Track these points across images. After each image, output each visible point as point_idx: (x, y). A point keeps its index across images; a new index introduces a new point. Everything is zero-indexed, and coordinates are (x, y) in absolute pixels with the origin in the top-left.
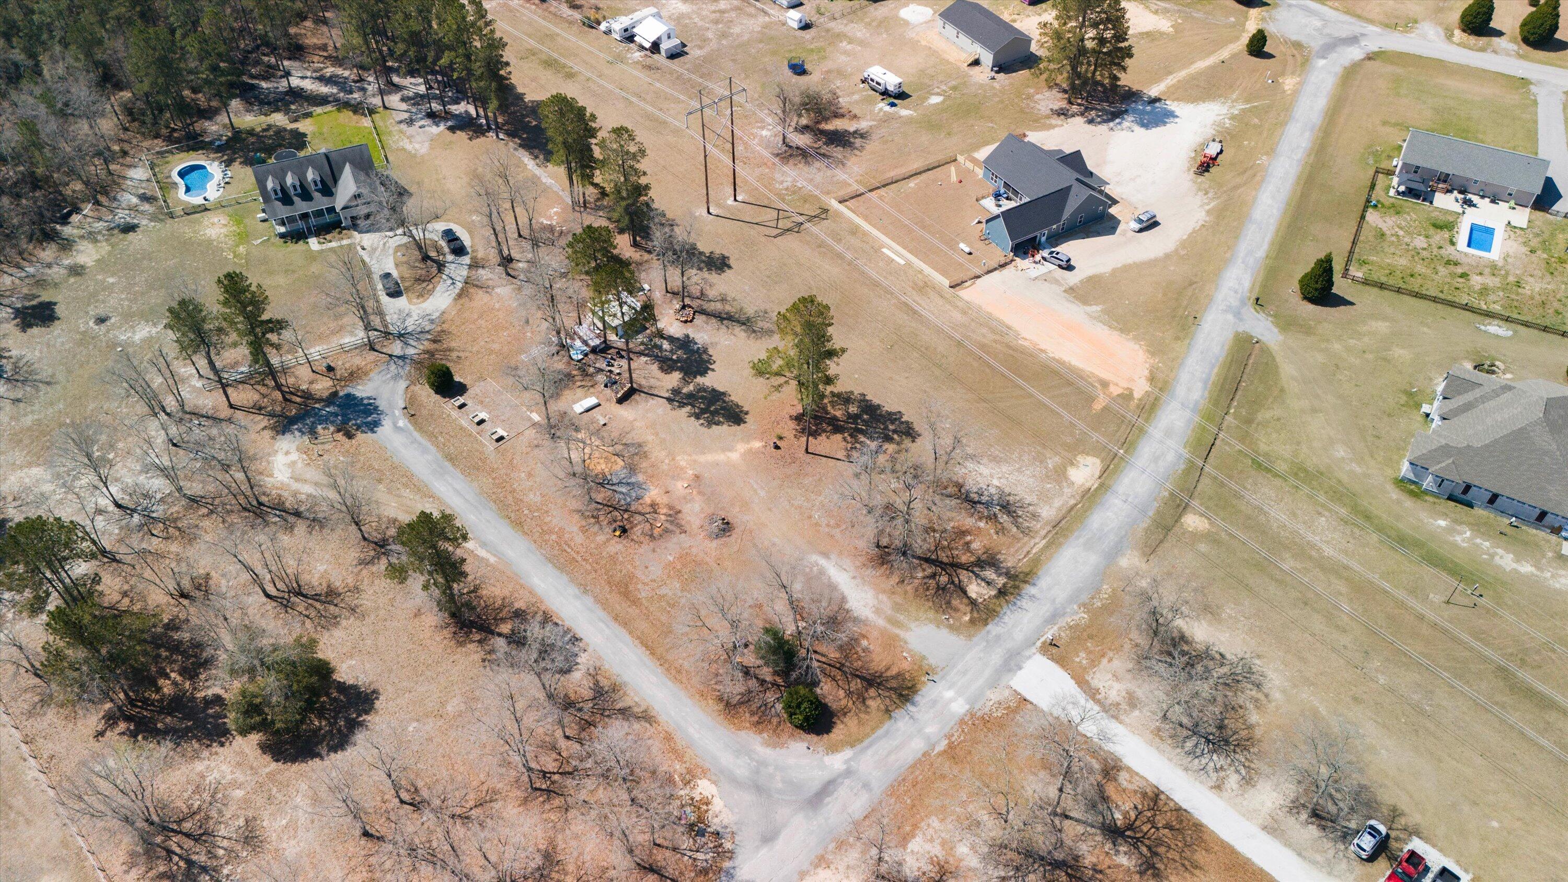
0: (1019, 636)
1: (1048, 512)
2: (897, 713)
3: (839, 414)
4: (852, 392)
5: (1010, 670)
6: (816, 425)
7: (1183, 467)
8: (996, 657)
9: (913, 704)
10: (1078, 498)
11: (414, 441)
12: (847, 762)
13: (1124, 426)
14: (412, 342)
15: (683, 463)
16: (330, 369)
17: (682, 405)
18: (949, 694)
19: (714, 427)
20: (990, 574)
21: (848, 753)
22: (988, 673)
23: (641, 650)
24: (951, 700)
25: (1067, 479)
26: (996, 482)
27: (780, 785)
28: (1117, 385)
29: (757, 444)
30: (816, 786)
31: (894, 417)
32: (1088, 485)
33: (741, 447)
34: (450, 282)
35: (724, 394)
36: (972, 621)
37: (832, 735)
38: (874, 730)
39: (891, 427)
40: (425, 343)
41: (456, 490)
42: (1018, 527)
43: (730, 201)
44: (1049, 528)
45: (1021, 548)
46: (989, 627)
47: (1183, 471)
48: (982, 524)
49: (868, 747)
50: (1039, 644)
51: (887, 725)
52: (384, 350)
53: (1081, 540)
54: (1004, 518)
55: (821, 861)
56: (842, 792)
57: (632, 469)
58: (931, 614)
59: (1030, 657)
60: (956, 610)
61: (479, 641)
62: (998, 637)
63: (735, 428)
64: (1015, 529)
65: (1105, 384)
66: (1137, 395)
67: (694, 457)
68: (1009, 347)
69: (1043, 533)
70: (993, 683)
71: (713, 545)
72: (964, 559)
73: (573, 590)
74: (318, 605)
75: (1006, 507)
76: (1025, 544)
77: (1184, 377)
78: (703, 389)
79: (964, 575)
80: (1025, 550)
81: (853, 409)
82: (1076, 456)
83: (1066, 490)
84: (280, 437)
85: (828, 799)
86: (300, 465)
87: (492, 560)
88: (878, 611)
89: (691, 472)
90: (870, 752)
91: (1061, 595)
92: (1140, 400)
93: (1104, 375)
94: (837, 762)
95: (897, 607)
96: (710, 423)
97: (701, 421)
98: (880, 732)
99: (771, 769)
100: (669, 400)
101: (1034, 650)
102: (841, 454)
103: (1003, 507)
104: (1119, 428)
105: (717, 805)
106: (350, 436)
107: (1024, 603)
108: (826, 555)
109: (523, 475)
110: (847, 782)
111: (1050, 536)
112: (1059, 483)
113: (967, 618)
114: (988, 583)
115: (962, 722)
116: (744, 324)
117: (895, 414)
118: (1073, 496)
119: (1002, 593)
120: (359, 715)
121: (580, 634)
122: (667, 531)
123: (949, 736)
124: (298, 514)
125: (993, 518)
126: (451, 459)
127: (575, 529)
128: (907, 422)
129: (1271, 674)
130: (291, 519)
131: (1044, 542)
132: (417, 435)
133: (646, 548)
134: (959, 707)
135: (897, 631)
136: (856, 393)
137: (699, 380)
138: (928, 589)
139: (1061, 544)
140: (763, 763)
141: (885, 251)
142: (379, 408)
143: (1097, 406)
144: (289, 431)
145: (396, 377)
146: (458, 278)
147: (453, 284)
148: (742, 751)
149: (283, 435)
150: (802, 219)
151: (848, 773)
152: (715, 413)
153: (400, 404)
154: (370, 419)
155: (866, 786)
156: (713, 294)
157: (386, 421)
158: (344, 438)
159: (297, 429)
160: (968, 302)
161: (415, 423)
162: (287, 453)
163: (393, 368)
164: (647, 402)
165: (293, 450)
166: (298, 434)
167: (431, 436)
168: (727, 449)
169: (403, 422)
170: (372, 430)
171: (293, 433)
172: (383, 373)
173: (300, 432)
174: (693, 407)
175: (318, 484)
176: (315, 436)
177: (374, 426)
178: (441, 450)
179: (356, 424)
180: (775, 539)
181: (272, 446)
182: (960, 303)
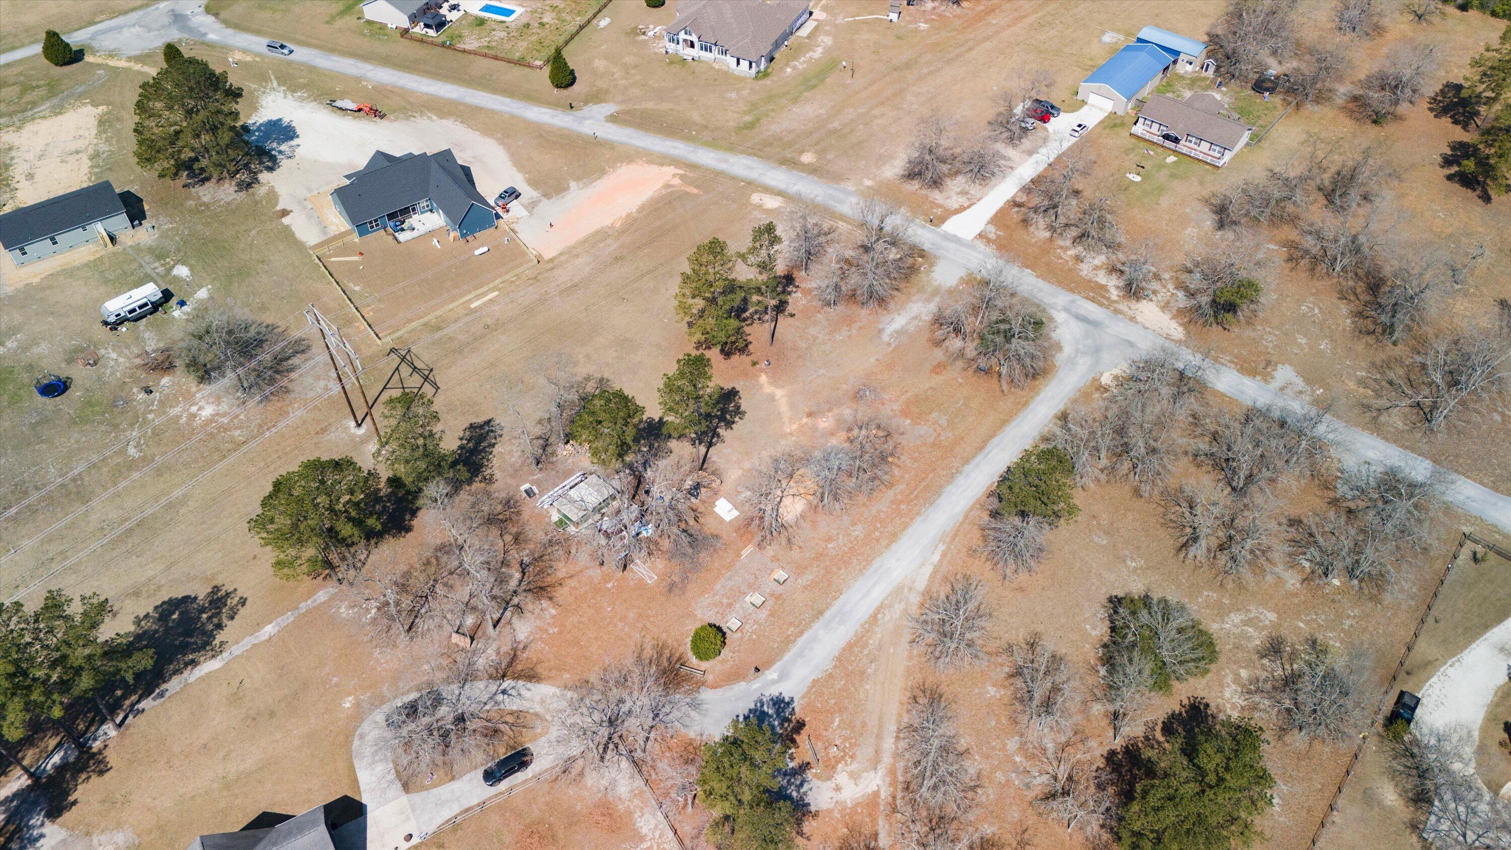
0: (929, 236)
5: (959, 240)
7: (756, 158)
8: (951, 245)
9: (1001, 282)
10: (794, 205)
11: (800, 655)
12: (1058, 311)
15: (795, 427)
17: (716, 435)
18: (988, 266)
19: (742, 409)
21: (1052, 311)
22: (964, 249)
23: (1007, 429)
24: (993, 265)
25: (776, 209)
27: (1090, 341)
28: (670, 180)
29: (763, 378)
30: (1082, 325)
32: (780, 200)
33: (768, 389)
34: (500, 697)
36: (922, 257)
42: (830, 233)
45: (849, 233)
46: (926, 248)
48: (831, 250)
49: (1044, 302)
54: (821, 240)
55: (1133, 319)
56: (1082, 312)
58: (923, 275)
59: (945, 231)
60: (915, 264)
63: (743, 395)
64: (832, 235)
65: (669, 186)
66: (681, 172)
67: (785, 419)
68: (623, 232)
69: (832, 222)
71: (885, 396)
76: (845, 231)
77: (659, 149)
80: (851, 231)
82: (751, 204)
83: (789, 210)
84: (813, 808)
85: (1090, 319)
86: (854, 766)
87: (942, 547)
88: (928, 300)
90: (1046, 301)
92: (686, 171)
93: (659, 186)
94: (1059, 316)
95: (921, 290)
96: (739, 412)
98: (1030, 296)
99: (1080, 347)
100: (710, 445)
102: (768, 327)
104: (717, 182)
105: (1117, 371)
106: (801, 725)
107: (900, 232)
108: (881, 331)
109: (830, 546)
110: (1073, 310)
111: (834, 219)
112: (781, 212)
114: (886, 249)
119: (893, 243)
122: (879, 428)
126: (821, 613)
127: (891, 493)
131: (839, 221)
132: (787, 657)
133: (902, 439)
135: (943, 291)
138: (902, 277)
139: (842, 215)
140: (1077, 351)
141: (473, 306)
142: (752, 706)
143: (696, 191)
144: (802, 799)
145: (695, 705)
146: (493, 688)
147: (504, 692)
148: (1072, 361)
149: (809, 804)
150: (405, 370)
151: (1066, 310)
152: (724, 411)
153: (741, 686)
154: (771, 712)
155: (1073, 302)
156: (538, 431)
157: (774, 691)
158: (804, 732)
159: (798, 792)
160: (561, 254)
161: (769, 664)
162: (838, 789)
163: (676, 714)
164: (714, 462)
165: (831, 784)
166: (806, 787)
167: (788, 642)
168: (772, 398)
169: (771, 674)
170: (788, 704)
171: (805, 794)
172: (687, 720)
173: (801, 785)
174: (717, 427)
175: (879, 737)
176: (804, 767)
177: (780, 704)
178: (808, 626)
179: (781, 725)
180: (872, 360)
181: (830, 811)
182: (563, 258)
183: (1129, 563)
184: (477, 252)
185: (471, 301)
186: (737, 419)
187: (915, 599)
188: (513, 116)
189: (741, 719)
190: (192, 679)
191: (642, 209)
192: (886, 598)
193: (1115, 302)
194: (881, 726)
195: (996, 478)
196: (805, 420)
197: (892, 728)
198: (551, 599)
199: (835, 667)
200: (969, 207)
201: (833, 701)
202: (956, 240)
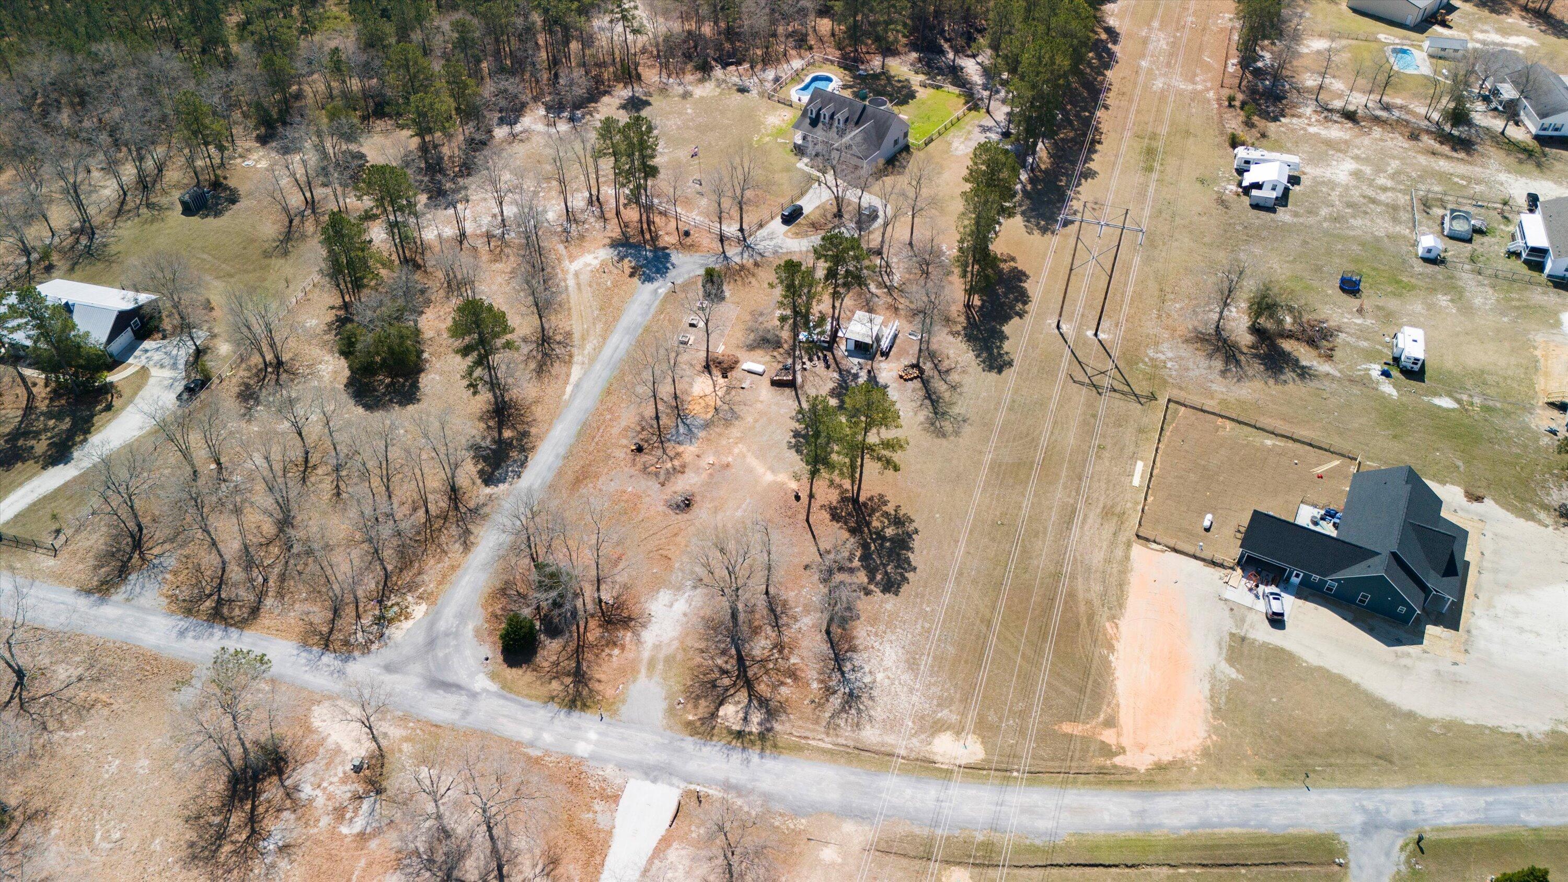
0: (692, 767)
1: (870, 735)
2: (554, 707)
3: (876, 524)
4: (912, 521)
5: (646, 774)
6: (849, 514)
7: (1038, 842)
8: (653, 758)
9: (568, 713)
10: (913, 756)
11: (649, 305)
12: (484, 690)
13: (1057, 764)
14: (746, 255)
15: (736, 451)
16: (687, 234)
18: (592, 736)
19: (793, 451)
20: (756, 717)
21: (493, 687)
22: (635, 757)
24: (587, 740)
25: (933, 735)
26: (880, 676)
27: (441, 654)
28: (1119, 735)
30: (450, 678)
31: (904, 565)
32: (938, 758)
33: (781, 477)
36: (689, 723)
37: (508, 670)
38: (529, 696)
39: (889, 569)
40: (751, 261)
41: (617, 347)
42: (832, 717)
43: (1090, 333)
44: (851, 744)
45: (809, 729)
46: (690, 739)
47: (1032, 845)
48: (815, 685)
49: (505, 698)
50: (692, 787)
51: (538, 703)
52: (726, 247)
53: (852, 778)
54: (836, 701)
56: (453, 699)
57: (707, 425)
58: (678, 687)
59: (672, 785)
60: (696, 707)
61: (489, 427)
62: (681, 750)
64: (827, 715)
65: (1110, 723)
66: (1118, 760)
67: (749, 454)
68: (1091, 617)
69: (841, 741)
70: (622, 766)
71: (661, 508)
72: (762, 688)
73: (562, 451)
75: (852, 698)
76: (814, 730)
77: (1194, 799)
79: (743, 696)
80: (807, 734)
81: (889, 532)
83: (914, 740)
84: (607, 247)
85: (441, 692)
86: (589, 268)
87: (566, 397)
88: (657, 647)
90: (502, 702)
91: (766, 783)
92: (1115, 766)
93: (1125, 717)
94: (482, 682)
95: (669, 660)
96: (795, 447)
97: (793, 440)
98: (527, 701)
99: (453, 643)
100: (800, 410)
101: (683, 785)
102: (825, 545)
103: (851, 694)
104: (1052, 760)
105: (406, 625)
106: (631, 275)
107: (736, 757)
110: (464, 698)
111: (842, 749)
112: (922, 729)
113: (691, 718)
114: (745, 719)
115: (568, 757)
116: (936, 413)
117: (909, 563)
118: (911, 750)
119: (739, 735)
121: (523, 475)
122: (656, 474)
123: (547, 753)
125: (829, 691)
126: (646, 330)
127: (624, 424)
128: (905, 578)
131: (830, 746)
132: (656, 303)
133: (631, 471)
134: (582, 749)
135: (643, 671)
136: (915, 525)
138: (706, 674)
139: (835, 761)
140: (456, 635)
141: (1140, 465)
142: (668, 274)
143: (1067, 728)
144: (615, 248)
148: (462, 617)
149: (611, 248)
150: (1120, 387)
151: (474, 695)
153: (680, 281)
155: (466, 713)
156: (954, 377)
158: (628, 273)
159: (620, 251)
160: (1127, 558)
163: (712, 259)
164: (788, 399)
168: (773, 470)
170: (645, 281)
171: (615, 251)
172: (703, 258)
174: (806, 428)
175: (579, 285)
177: (650, 280)
181: (597, 249)
182: (1119, 553)
191: (1106, 665)
196: (730, 459)
202: (653, 772)
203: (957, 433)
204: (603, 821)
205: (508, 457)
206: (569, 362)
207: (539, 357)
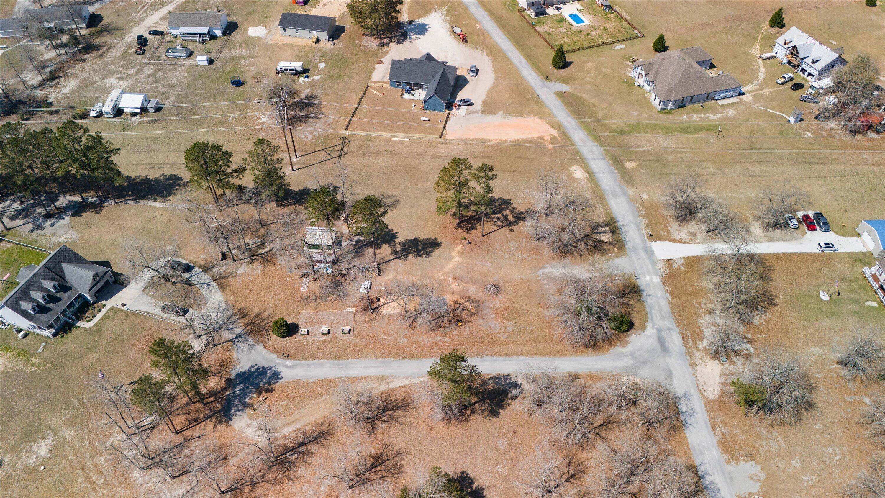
0: (638, 242)
1: (588, 195)
2: (643, 298)
3: (470, 213)
5: (652, 255)
6: (469, 224)
7: (602, 149)
8: (643, 254)
9: (643, 291)
10: (589, 183)
11: (309, 366)
12: (653, 327)
14: (231, 327)
15: (442, 278)
17: (406, 256)
18: (648, 278)
19: (432, 254)
20: (601, 229)
21: (649, 325)
22: (647, 261)
23: (535, 357)
24: (651, 279)
25: (577, 179)
27: (647, 355)
28: (545, 136)
29: (458, 248)
30: (656, 344)
31: (492, 200)
32: (585, 176)
33: (455, 254)
34: (205, 286)
35: (415, 239)
36: (618, 249)
37: (636, 324)
38: (645, 310)
39: (497, 204)
40: (239, 321)
41: (364, 367)
42: (587, 207)
43: (295, 159)
44: (595, 200)
45: (597, 213)
46: (627, 246)
47: (604, 150)
49: (652, 317)
50: (647, 239)
51: (646, 304)
52: (222, 341)
53: (610, 196)
55: (693, 365)
56: (667, 338)
58: (605, 258)
59: (651, 246)
60: (609, 250)
61: (472, 412)
62: (634, 247)
63: (441, 248)
65: (541, 138)
66: (556, 135)
67: (443, 272)
68: (493, 147)
69: (596, 202)
70: (654, 263)
71: (501, 297)
72: (587, 231)
74: (379, 468)
76: (597, 211)
77: (561, 119)
78: (404, 244)
79: (595, 236)
80: (599, 213)
82: (568, 169)
83: (582, 183)
84: (231, 423)
85: (666, 345)
87: (426, 379)
88: (588, 271)
89: (450, 278)
90: (654, 318)
91: (630, 218)
92: (559, 136)
93: (537, 135)
94: (650, 330)
95: (592, 264)
96: (429, 254)
98: (648, 309)
99: (637, 353)
100: (398, 258)
101: (648, 242)
102: (494, 228)
104: (567, 150)
105: (640, 381)
106: (271, 390)
107: (624, 230)
108: (544, 267)
109: (383, 336)
110: (663, 333)
111: (599, 202)
112: (576, 182)
113: (616, 249)
114: (605, 233)
115: (663, 283)
118: (587, 184)
119: (613, 232)
120: (471, 488)
121: (506, 373)
122: (476, 307)
123: (667, 291)
124: (302, 444)
126: (340, 358)
127: (440, 338)
128: (499, 199)
129: (710, 195)
130: (302, 449)
131: (600, 205)
132: (304, 362)
133: (478, 321)
134: (656, 280)
135: (604, 272)
137: (397, 241)
138: (592, 251)
139: (606, 202)
140: (632, 354)
141: (393, 139)
142: (266, 366)
143: (550, 147)
144: (232, 416)
145: (250, 347)
146: (207, 281)
147: (208, 285)
148: (621, 356)
149: (232, 420)
150: (339, 148)
151: (659, 331)
152: (424, 249)
153: (274, 356)
154: (269, 375)
155: (669, 329)
157: (279, 369)
158: (269, 394)
159: (235, 411)
160: (455, 140)
161: (295, 358)
162: (248, 426)
163: (241, 344)
164: (390, 266)
165: (249, 422)
166: (240, 413)
167: (313, 357)
168: (450, 259)
169: (289, 363)
170: (278, 378)
171: (236, 415)
172: (240, 351)
173: (239, 411)
174: (411, 253)
176: (251, 406)
177: (276, 376)
178: (328, 358)
179: (265, 383)
180: (519, 277)
181: (234, 430)
182: (453, 142)
183: (498, 467)
184: (422, 119)
185: (395, 137)
186: (424, 256)
187: (383, 388)
188: (517, 70)
189: (256, 367)
190: (148, 204)
191: (514, 141)
192: (371, 377)
193: (698, 349)
194: (295, 421)
195: (495, 374)
197: (298, 425)
198: (265, 267)
199: (314, 383)
200: (685, 243)
201: (294, 394)
202: (650, 253)
203: (392, 197)
204: (681, 262)
205: (494, 390)
206: (389, 393)
207: (389, 412)
